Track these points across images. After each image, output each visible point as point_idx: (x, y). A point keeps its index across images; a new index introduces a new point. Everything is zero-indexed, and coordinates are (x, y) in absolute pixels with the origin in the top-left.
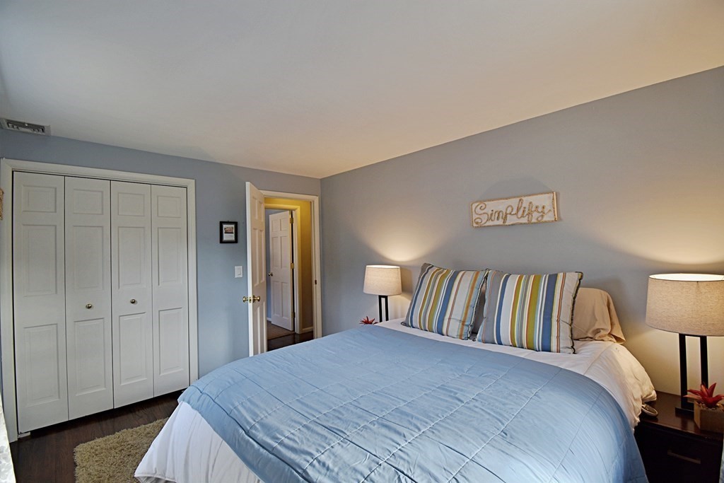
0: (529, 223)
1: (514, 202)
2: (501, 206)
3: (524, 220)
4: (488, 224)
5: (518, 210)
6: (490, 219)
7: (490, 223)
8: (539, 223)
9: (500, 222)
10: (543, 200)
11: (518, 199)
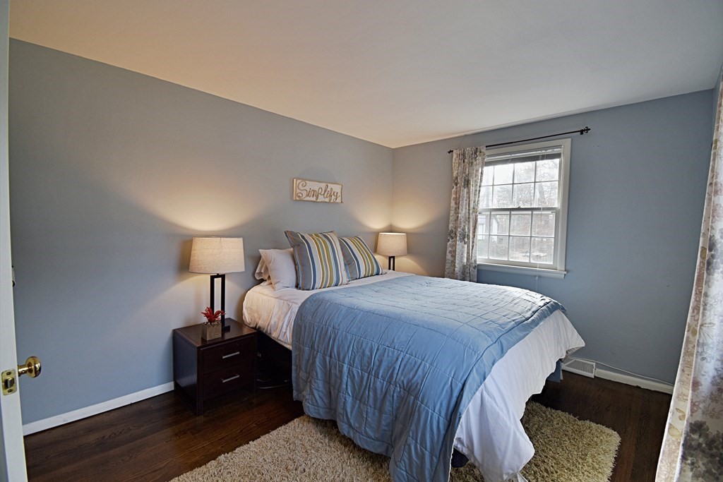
0: (329, 202)
1: (323, 185)
2: (315, 186)
3: (327, 200)
4: (305, 199)
5: (325, 191)
6: (308, 195)
7: (308, 198)
8: (334, 202)
9: (314, 199)
10: (337, 188)
11: (325, 184)
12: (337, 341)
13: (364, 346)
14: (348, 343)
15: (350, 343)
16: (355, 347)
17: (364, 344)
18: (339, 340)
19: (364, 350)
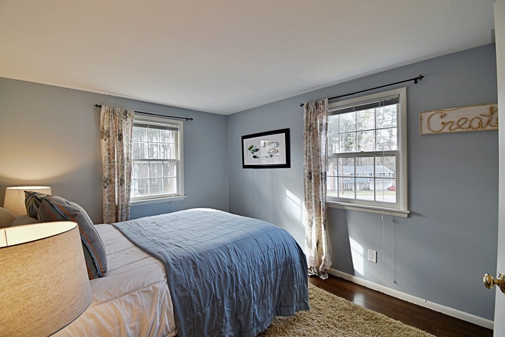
12: (239, 274)
13: (257, 262)
14: (247, 268)
15: (248, 267)
16: (252, 267)
17: (256, 260)
18: (240, 272)
19: (258, 264)
